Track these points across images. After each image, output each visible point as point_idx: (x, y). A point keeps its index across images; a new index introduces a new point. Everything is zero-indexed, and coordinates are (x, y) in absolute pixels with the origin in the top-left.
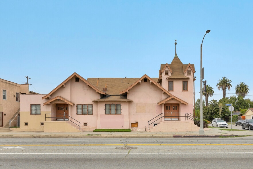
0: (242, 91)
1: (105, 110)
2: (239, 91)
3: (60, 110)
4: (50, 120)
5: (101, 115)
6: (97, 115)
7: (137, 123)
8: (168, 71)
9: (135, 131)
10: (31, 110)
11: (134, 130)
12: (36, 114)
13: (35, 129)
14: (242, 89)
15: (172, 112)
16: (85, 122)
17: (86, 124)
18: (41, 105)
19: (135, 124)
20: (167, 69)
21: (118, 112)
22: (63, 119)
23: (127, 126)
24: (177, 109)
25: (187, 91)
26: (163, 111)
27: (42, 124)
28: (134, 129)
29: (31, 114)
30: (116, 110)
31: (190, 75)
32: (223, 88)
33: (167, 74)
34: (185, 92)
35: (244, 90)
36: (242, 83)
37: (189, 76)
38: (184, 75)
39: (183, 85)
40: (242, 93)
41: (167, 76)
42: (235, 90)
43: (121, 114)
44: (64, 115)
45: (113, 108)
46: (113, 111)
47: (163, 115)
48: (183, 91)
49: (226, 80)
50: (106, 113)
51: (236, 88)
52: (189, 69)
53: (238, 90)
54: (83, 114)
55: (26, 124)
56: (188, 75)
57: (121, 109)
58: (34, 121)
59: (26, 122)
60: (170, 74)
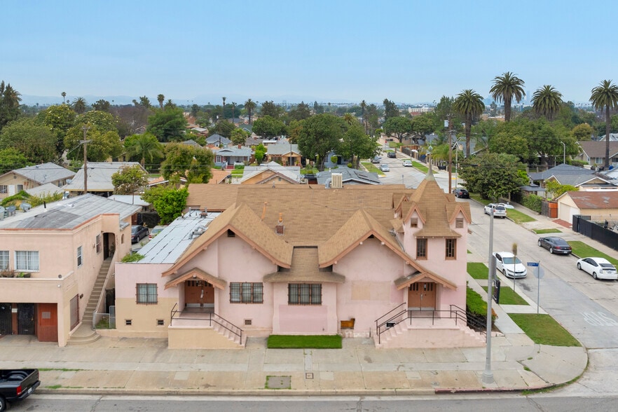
0: (547, 107)
1: (289, 295)
2: (541, 104)
3: (193, 285)
4: (177, 315)
5: (281, 307)
6: (272, 304)
7: (353, 320)
8: (417, 219)
9: (349, 337)
10: (138, 295)
11: (347, 336)
12: (148, 303)
13: (147, 333)
14: (547, 101)
15: (421, 295)
16: (248, 318)
17: (248, 322)
18: (158, 286)
19: (348, 324)
20: (415, 216)
21: (316, 299)
22: (199, 305)
23: (332, 330)
24: (432, 290)
25: (455, 259)
26: (406, 299)
27: (161, 322)
28: (347, 334)
29: (138, 302)
30: (311, 295)
31: (462, 227)
32: (504, 98)
33: (414, 225)
34: (451, 262)
35: (553, 103)
36: (548, 87)
37: (459, 231)
38: (449, 226)
39: (447, 246)
40: (547, 112)
41: (414, 230)
42: (533, 102)
43: (320, 303)
44: (202, 296)
45: (305, 292)
46: (305, 298)
47: (406, 306)
48: (446, 259)
49: (513, 79)
50: (290, 302)
51: (535, 98)
52: (460, 216)
53: (538, 102)
54: (243, 302)
55: (129, 322)
56: (457, 227)
57: (321, 295)
58: (144, 318)
59: (129, 318)
60: (420, 226)
